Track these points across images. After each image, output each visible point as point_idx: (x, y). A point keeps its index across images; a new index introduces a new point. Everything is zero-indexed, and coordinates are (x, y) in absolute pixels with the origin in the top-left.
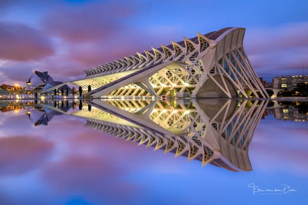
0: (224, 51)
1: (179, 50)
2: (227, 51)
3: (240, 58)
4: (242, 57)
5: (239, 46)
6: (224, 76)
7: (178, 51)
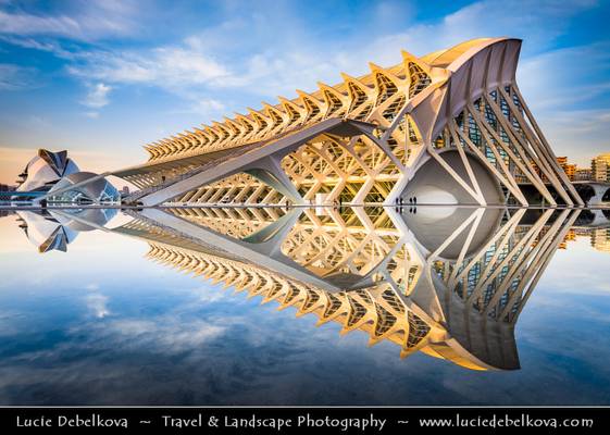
0: (467, 94)
1: (360, 95)
2: (476, 94)
3: (509, 110)
4: (515, 108)
5: (506, 81)
6: (467, 154)
7: (357, 97)
